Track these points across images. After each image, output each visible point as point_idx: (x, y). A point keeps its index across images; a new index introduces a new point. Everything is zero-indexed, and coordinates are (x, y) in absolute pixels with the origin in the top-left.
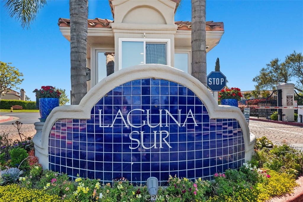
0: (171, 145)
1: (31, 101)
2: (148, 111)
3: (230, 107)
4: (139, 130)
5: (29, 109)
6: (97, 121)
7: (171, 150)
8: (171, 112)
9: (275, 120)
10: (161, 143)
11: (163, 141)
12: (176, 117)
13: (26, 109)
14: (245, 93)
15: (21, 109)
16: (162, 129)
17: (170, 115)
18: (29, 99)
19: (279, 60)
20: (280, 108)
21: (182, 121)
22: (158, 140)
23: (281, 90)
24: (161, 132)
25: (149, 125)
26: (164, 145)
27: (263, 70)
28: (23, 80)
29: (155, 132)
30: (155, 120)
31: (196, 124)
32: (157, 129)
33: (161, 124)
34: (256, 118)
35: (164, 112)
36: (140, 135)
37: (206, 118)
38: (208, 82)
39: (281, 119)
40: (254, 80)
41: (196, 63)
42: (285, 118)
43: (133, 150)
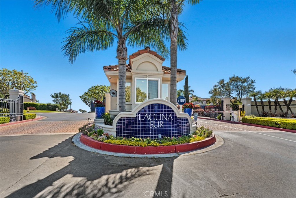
0: (164, 126)
1: (39, 103)
2: (156, 114)
3: (184, 114)
4: (153, 121)
5: (41, 110)
6: (138, 118)
7: (164, 128)
8: (164, 115)
9: (219, 119)
10: (160, 126)
11: (161, 125)
12: (165, 117)
13: (38, 110)
14: (207, 99)
15: (34, 110)
16: (161, 121)
17: (164, 116)
18: (38, 101)
19: (225, 80)
20: (222, 112)
21: (168, 118)
22: (159, 125)
23: (223, 101)
24: (160, 122)
25: (157, 119)
26: (161, 126)
27: (215, 86)
28: (36, 86)
29: (158, 122)
30: (158, 118)
31: (172, 119)
32: (159, 121)
33: (160, 119)
34: (209, 118)
35: (161, 115)
36: (153, 123)
37: (176, 117)
38: (178, 101)
39: (223, 119)
40: (210, 93)
41: (172, 94)
42: (225, 118)
43: (151, 128)
